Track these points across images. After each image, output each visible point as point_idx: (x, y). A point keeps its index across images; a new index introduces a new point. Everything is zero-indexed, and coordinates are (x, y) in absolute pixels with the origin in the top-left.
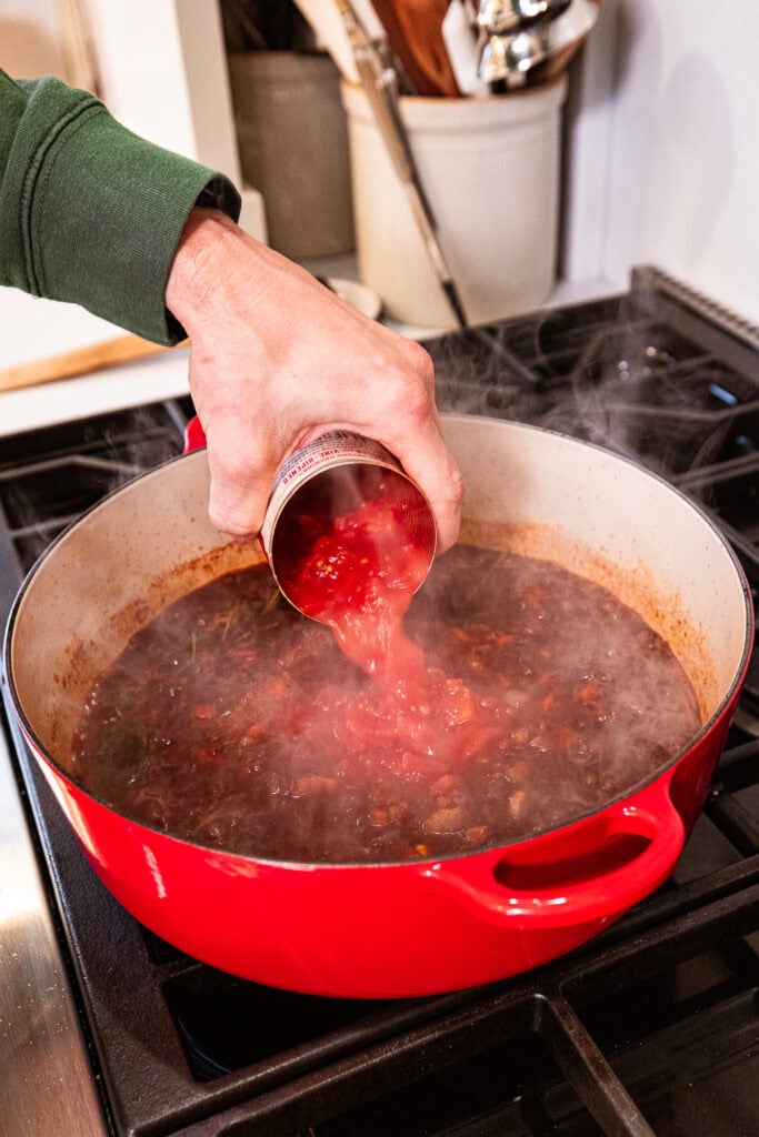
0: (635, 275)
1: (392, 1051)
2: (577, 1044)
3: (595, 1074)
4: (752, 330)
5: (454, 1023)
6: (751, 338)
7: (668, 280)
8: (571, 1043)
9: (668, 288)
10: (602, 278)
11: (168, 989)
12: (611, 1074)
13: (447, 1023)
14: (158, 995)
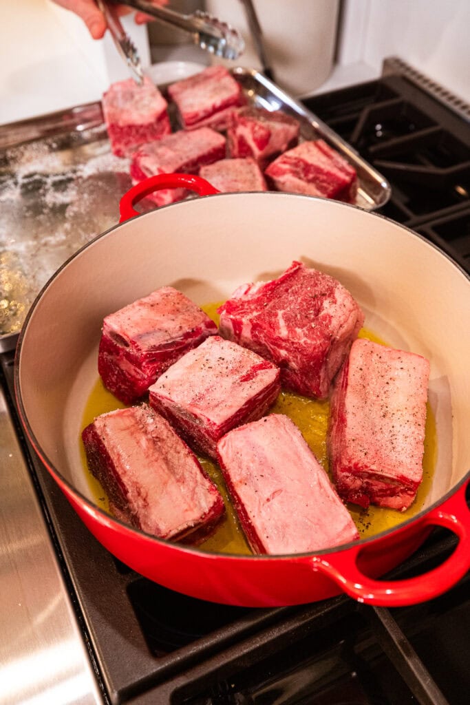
0: (386, 64)
1: (275, 634)
2: (388, 629)
3: (402, 652)
4: (465, 107)
5: (311, 615)
6: (464, 113)
7: (408, 69)
8: (385, 628)
9: (408, 74)
10: (361, 62)
11: (130, 590)
12: (412, 651)
13: (307, 614)
14: (124, 595)
